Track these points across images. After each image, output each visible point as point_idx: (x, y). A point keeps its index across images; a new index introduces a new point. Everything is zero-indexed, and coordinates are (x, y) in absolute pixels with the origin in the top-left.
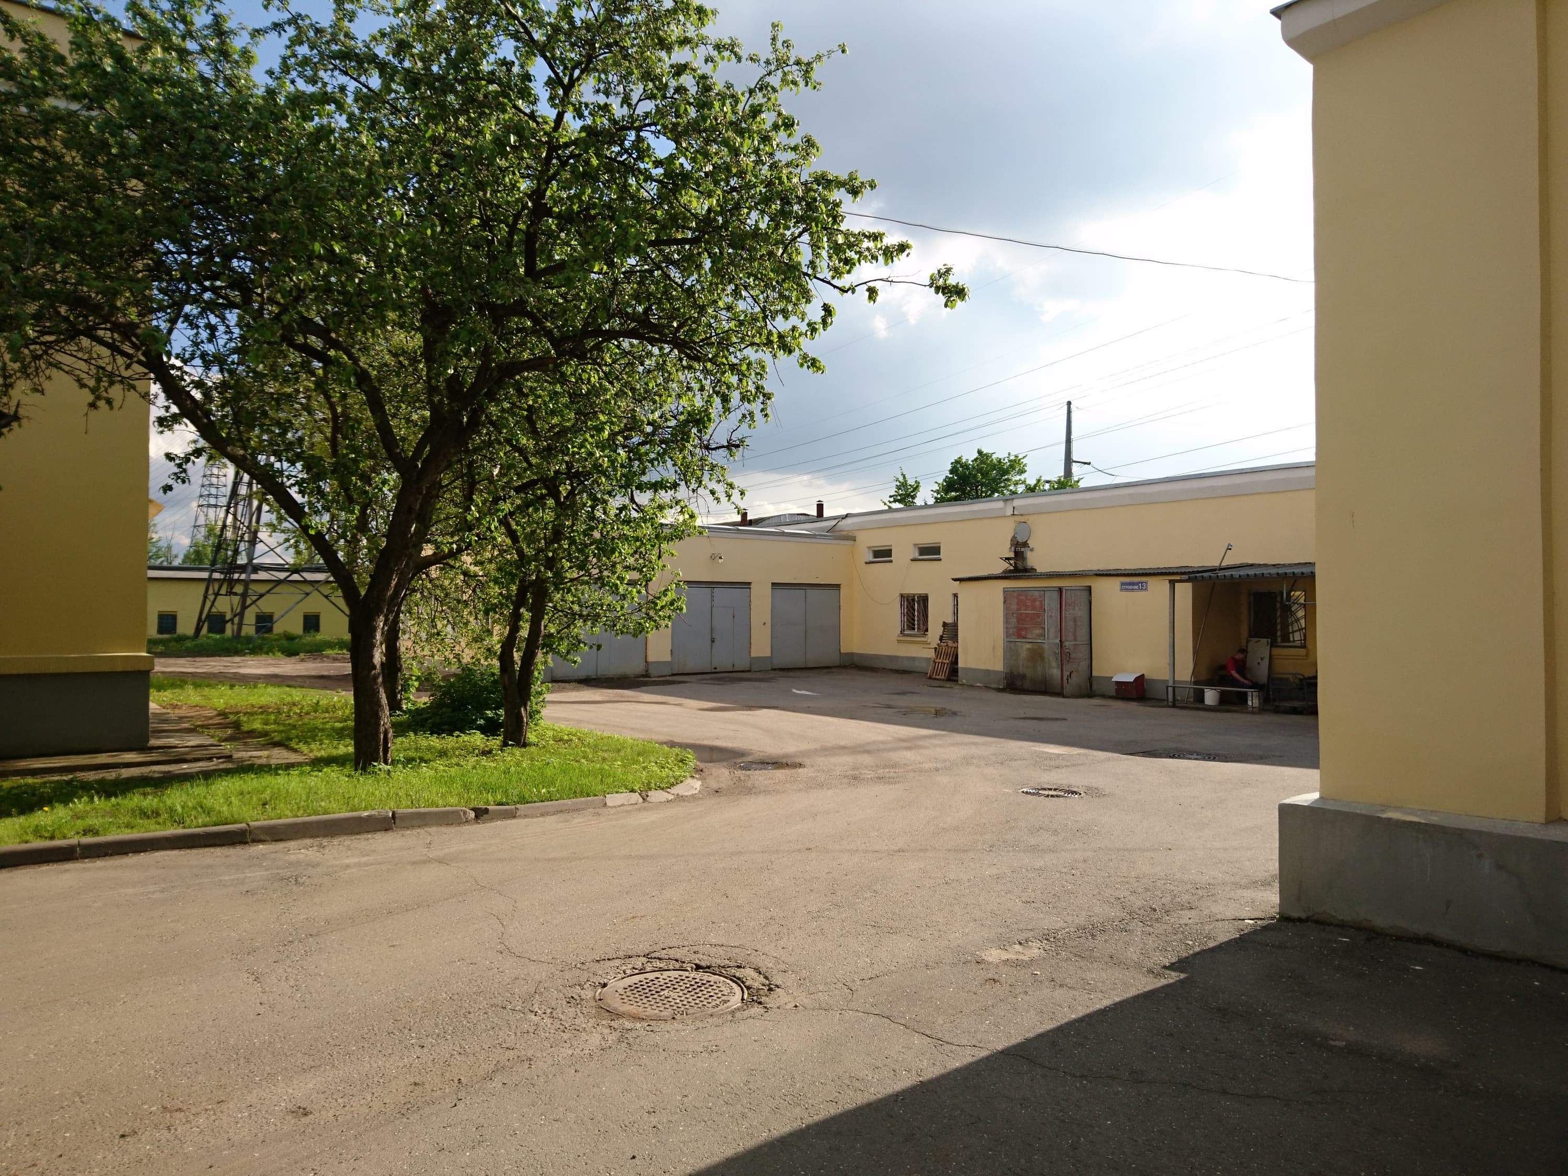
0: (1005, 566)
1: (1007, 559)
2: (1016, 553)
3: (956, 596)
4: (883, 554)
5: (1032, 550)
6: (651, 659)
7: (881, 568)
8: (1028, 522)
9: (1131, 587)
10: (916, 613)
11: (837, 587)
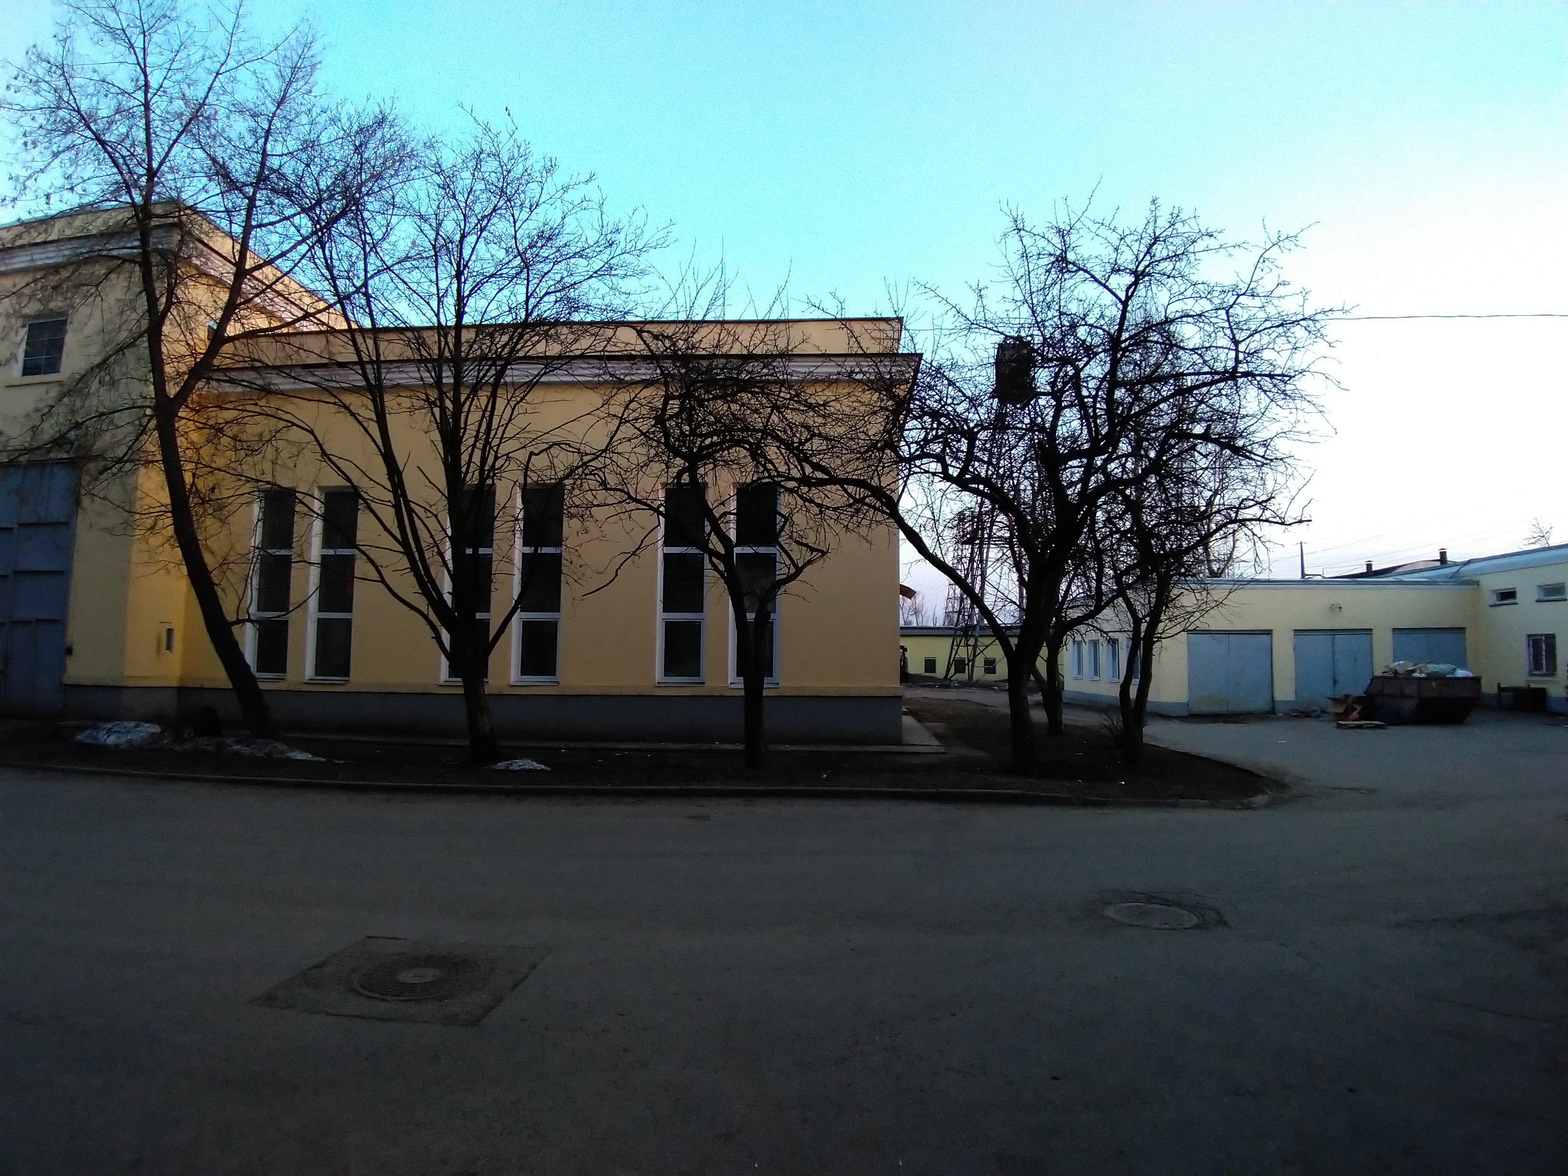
4: (1508, 596)
6: (1278, 697)
7: (1506, 611)
10: (1544, 653)
11: (1462, 630)
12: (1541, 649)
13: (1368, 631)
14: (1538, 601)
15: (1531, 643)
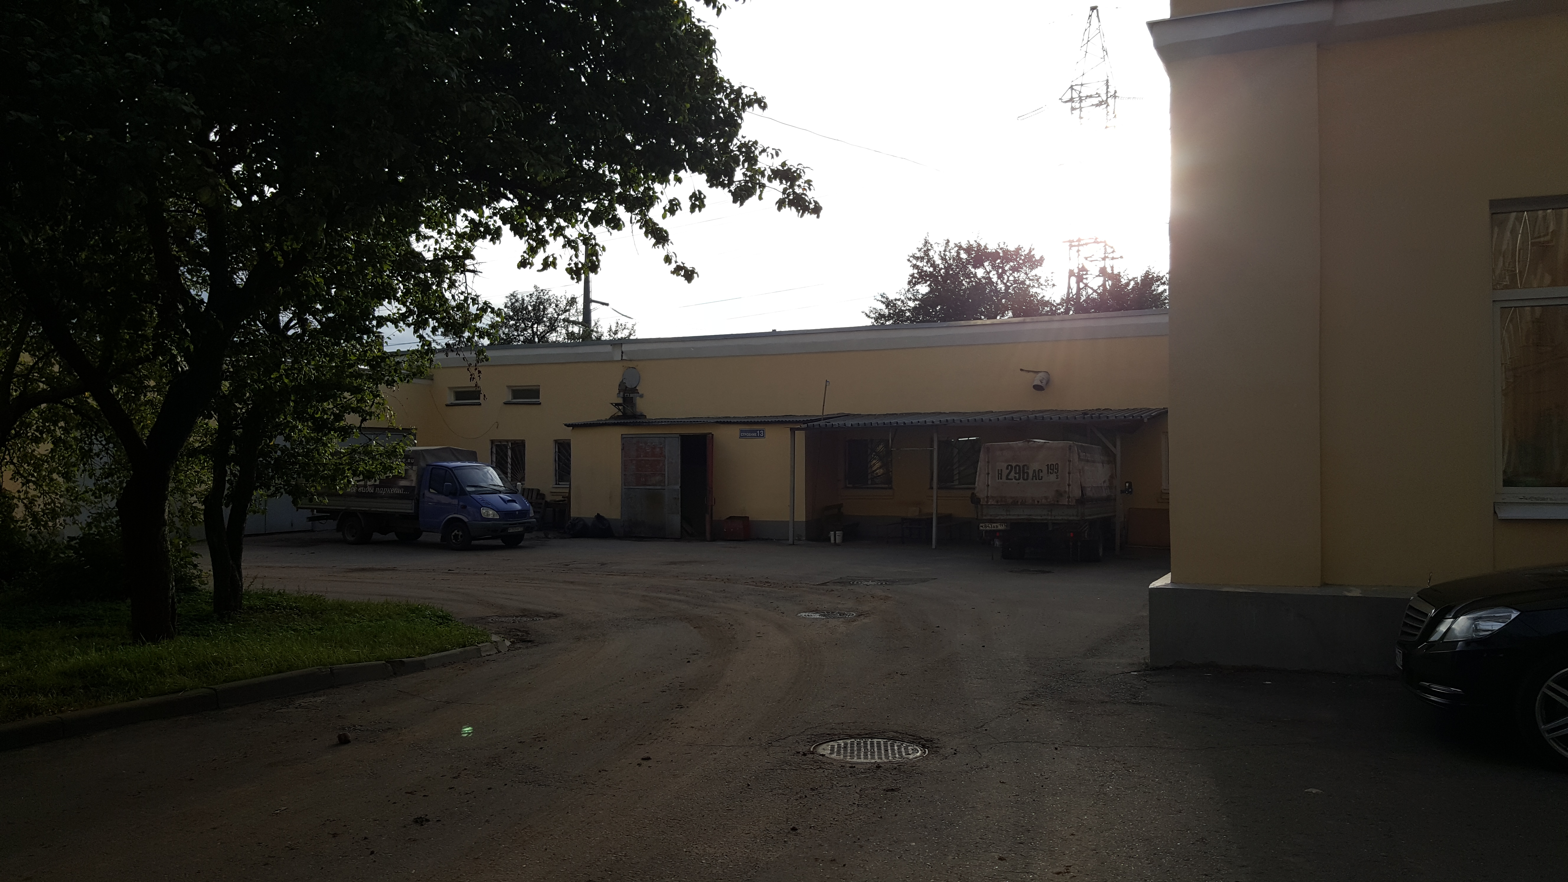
0: (614, 411)
1: (617, 405)
2: (624, 398)
3: (558, 443)
4: (469, 396)
5: (642, 396)
7: (464, 413)
8: (638, 368)
9: (749, 435)
10: (509, 460)
12: (507, 456)
14: (508, 404)
15: (494, 450)
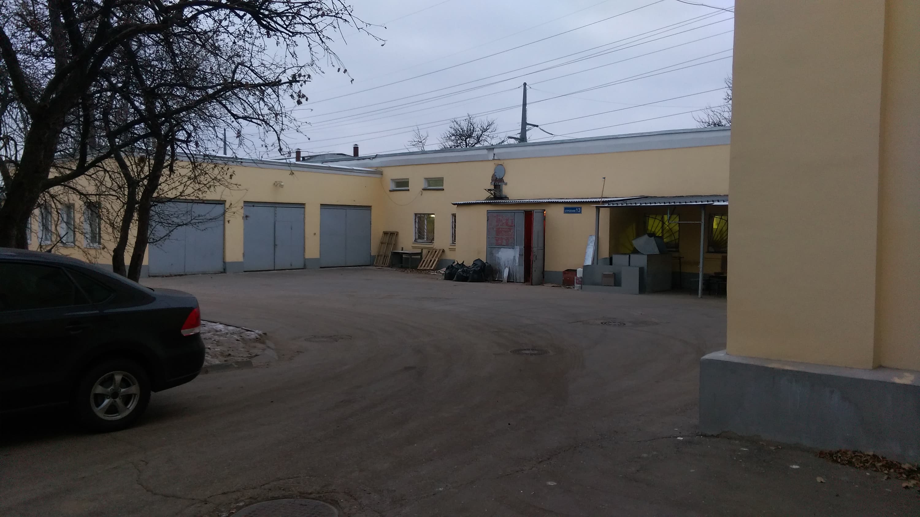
0: (488, 194)
1: (489, 190)
2: (495, 186)
3: (454, 215)
5: (506, 184)
6: (228, 259)
8: (504, 165)
9: (571, 211)
10: (426, 227)
11: (369, 208)
12: (424, 224)
13: (302, 206)
14: (424, 190)
15: (417, 220)
